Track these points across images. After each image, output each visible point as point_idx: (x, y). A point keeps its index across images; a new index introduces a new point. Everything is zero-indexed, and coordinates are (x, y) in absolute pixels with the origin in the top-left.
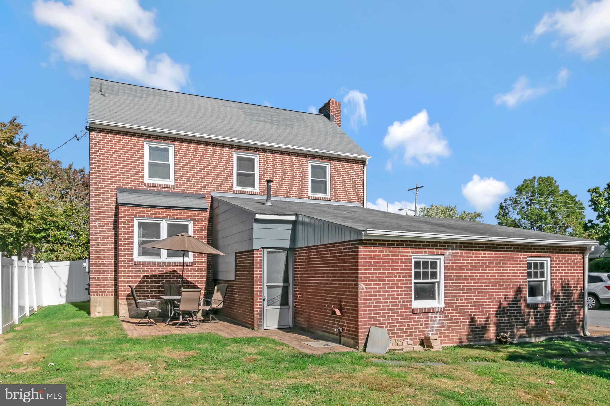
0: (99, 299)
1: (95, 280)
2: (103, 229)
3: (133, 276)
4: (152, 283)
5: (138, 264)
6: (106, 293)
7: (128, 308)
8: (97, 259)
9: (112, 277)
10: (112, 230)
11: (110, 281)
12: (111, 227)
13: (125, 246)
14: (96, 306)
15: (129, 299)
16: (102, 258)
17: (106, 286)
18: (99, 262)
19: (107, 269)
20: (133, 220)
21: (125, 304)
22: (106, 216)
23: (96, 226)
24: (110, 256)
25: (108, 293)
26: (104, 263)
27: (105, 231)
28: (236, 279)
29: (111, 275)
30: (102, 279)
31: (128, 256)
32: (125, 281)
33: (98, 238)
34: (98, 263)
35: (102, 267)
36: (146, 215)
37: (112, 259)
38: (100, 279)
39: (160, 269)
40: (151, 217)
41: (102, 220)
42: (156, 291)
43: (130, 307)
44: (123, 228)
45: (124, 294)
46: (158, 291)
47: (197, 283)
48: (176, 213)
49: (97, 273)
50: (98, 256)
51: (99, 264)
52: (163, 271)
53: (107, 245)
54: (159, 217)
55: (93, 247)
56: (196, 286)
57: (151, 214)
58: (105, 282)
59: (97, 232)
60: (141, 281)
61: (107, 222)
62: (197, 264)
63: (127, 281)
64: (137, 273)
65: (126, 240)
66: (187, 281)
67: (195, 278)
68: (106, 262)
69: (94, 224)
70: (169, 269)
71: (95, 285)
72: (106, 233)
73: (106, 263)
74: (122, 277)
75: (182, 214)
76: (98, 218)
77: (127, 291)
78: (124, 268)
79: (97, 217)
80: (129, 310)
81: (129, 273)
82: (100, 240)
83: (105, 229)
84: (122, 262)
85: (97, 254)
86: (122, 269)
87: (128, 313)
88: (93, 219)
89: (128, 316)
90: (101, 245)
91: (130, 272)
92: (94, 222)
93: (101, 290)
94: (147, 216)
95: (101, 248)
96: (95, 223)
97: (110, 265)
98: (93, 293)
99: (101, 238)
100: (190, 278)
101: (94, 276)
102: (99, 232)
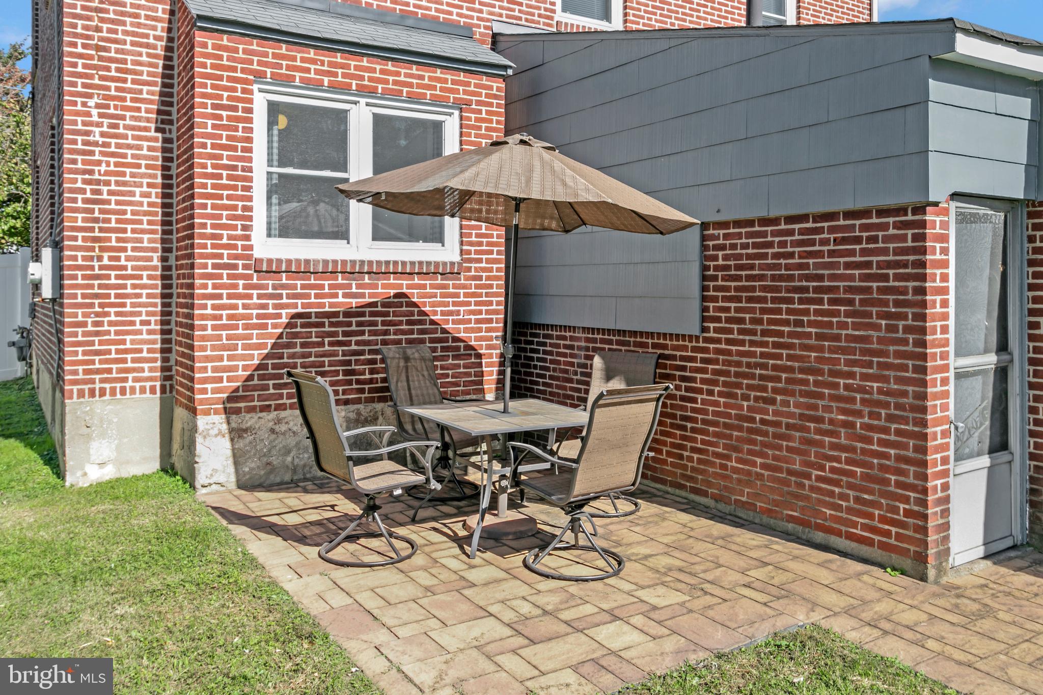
0: (100, 407)
1: (85, 334)
2: (116, 126)
3: (249, 317)
4: (322, 344)
5: (271, 269)
6: (130, 383)
7: (233, 450)
8: (92, 249)
9: (153, 319)
10: (153, 134)
11: (145, 336)
12: (148, 120)
13: (220, 197)
14: (88, 438)
15: (238, 411)
16: (114, 243)
17: (129, 356)
18: (100, 258)
19: (134, 286)
20: (251, 92)
21: (220, 434)
22: (130, 77)
23: (89, 114)
24: (146, 237)
25: (138, 385)
26: (123, 262)
27: (125, 137)
28: (704, 330)
29: (148, 314)
30: (112, 329)
31: (230, 237)
32: (219, 338)
33: (99, 163)
34: (96, 264)
35: (113, 281)
36: (298, 74)
37: (154, 250)
38: (106, 328)
39: (349, 286)
40: (318, 85)
41: (113, 93)
42: (337, 373)
43: (240, 444)
44: (210, 122)
45: (215, 391)
46: (346, 373)
47: (477, 339)
48: (406, 75)
49: (92, 305)
50: (97, 234)
51: (101, 268)
52: (363, 295)
53: (132, 194)
54: (344, 88)
55: (75, 200)
56: (472, 348)
57: (317, 72)
58: (123, 342)
59: (91, 138)
60: (280, 336)
61: (132, 100)
62: (476, 270)
63: (229, 338)
64: (265, 306)
65: (225, 173)
66: (444, 331)
67: (469, 321)
68: (128, 259)
69: (79, 107)
70: (384, 289)
71: (85, 353)
72: (129, 147)
73: (129, 264)
74: (209, 323)
75: (426, 81)
76: (96, 81)
77: (230, 380)
78: (215, 287)
79: (91, 77)
80: (234, 456)
81: (235, 307)
82: (107, 173)
83: (126, 127)
84: (210, 262)
85: (92, 230)
86: (210, 290)
87: (231, 469)
88: (74, 84)
89: (233, 479)
90: (110, 193)
91: (240, 302)
92: (79, 100)
93: (109, 371)
94: (302, 80)
95: (108, 202)
96: (84, 104)
97: (145, 273)
98: (75, 388)
99: (108, 164)
100: (454, 322)
101: (80, 318)
102: (101, 140)
